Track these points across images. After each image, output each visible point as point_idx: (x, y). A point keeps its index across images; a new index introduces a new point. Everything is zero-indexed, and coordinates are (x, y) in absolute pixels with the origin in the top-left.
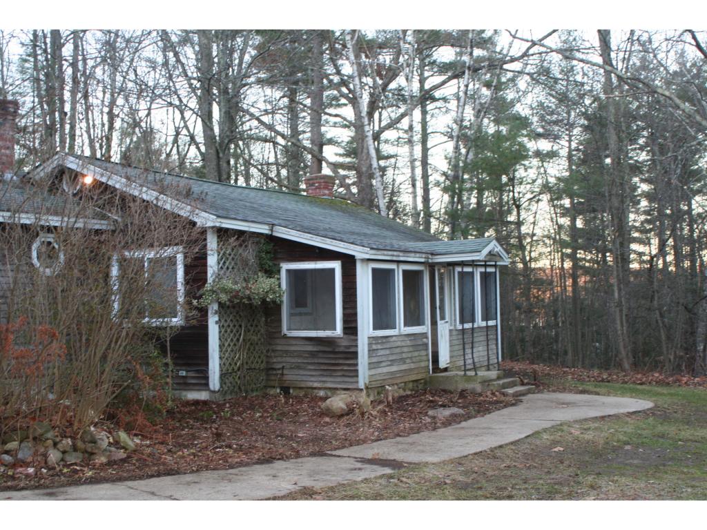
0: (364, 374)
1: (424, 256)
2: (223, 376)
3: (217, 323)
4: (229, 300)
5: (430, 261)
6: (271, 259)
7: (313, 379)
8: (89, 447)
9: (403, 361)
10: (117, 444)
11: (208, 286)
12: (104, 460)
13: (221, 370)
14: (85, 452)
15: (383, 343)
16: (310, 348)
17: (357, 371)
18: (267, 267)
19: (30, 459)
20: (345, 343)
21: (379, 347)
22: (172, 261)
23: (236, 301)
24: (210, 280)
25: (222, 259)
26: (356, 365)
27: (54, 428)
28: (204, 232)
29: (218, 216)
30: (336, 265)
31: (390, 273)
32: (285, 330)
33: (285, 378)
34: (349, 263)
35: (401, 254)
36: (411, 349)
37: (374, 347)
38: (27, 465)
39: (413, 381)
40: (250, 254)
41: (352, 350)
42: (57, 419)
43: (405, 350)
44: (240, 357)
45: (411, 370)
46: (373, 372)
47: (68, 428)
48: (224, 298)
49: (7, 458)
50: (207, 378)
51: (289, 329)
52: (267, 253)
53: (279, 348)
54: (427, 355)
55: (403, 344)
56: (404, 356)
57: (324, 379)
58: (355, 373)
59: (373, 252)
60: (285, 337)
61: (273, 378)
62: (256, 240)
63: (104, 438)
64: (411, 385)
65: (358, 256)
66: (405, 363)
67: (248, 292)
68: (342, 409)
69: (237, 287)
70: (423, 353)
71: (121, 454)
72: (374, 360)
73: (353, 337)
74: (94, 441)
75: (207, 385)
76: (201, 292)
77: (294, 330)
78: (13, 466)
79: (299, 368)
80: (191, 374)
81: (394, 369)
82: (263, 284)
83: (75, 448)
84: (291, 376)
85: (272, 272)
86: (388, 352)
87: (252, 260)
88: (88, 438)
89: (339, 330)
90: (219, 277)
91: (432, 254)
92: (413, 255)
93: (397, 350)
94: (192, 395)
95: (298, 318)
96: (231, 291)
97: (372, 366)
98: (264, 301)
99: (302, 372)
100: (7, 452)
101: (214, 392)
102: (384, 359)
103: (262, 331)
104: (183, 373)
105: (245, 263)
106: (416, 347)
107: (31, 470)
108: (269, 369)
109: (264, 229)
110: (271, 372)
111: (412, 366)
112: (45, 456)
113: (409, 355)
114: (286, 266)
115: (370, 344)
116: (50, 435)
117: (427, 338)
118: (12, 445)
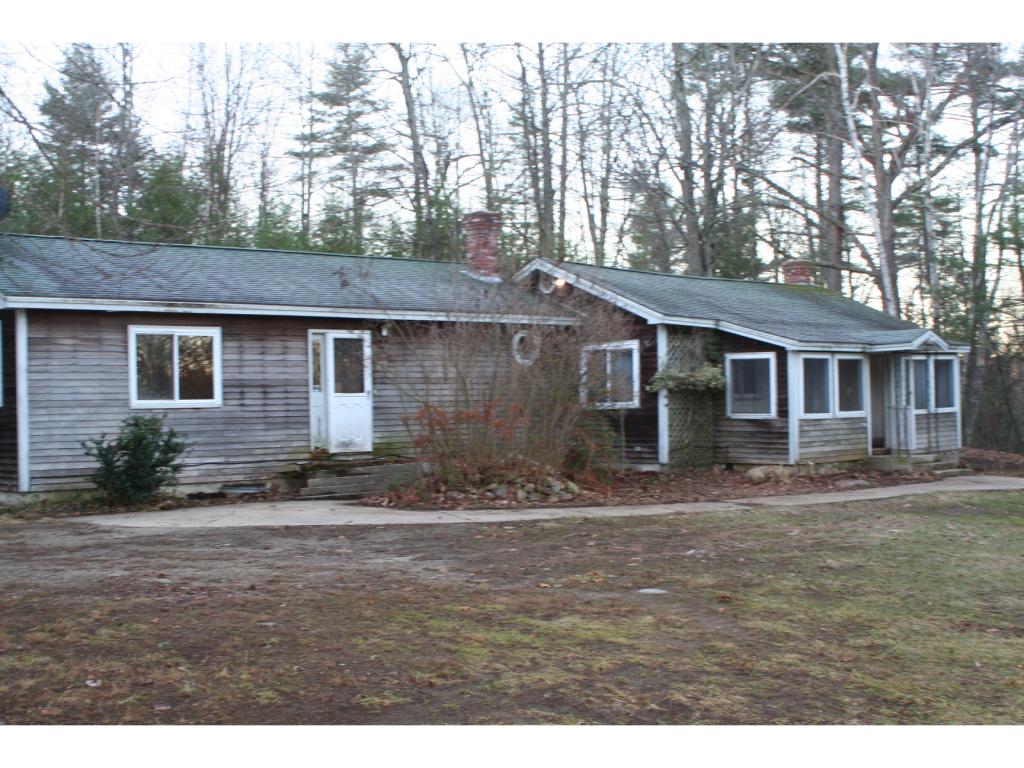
0: (795, 452)
1: (860, 346)
2: (672, 452)
3: (667, 405)
4: (677, 387)
5: (868, 351)
6: (717, 350)
7: (753, 456)
8: (546, 490)
9: (838, 442)
10: (567, 490)
11: (658, 375)
12: (555, 499)
13: (670, 446)
14: (543, 493)
15: (815, 425)
16: (750, 429)
17: (787, 449)
18: (712, 357)
19: (505, 496)
20: (779, 425)
21: (811, 428)
22: (628, 353)
23: (683, 387)
24: (660, 369)
25: (672, 350)
26: (787, 444)
27: (522, 476)
28: (654, 327)
29: (665, 315)
30: (771, 356)
31: (824, 362)
32: (729, 413)
33: (730, 455)
34: (782, 353)
35: (833, 345)
36: (847, 432)
37: (806, 428)
38: (503, 499)
39: (850, 461)
40: (697, 345)
41: (785, 431)
42: (525, 471)
43: (841, 432)
44: (688, 436)
45: (847, 451)
46: (804, 450)
47: (531, 477)
48: (671, 384)
49: (489, 494)
50: (656, 453)
51: (733, 412)
52: (714, 344)
53: (724, 429)
54: (866, 438)
55: (838, 427)
56: (840, 437)
57: (763, 456)
58: (786, 451)
59: (802, 344)
60: (729, 419)
61: (719, 455)
62: (703, 333)
63: (558, 486)
64: (847, 465)
65: (789, 347)
66: (840, 444)
67: (692, 379)
68: (760, 478)
69: (682, 375)
70: (863, 436)
71: (569, 496)
72: (807, 440)
73: (785, 419)
74: (550, 487)
75: (657, 459)
76: (652, 379)
77: (738, 413)
78: (494, 499)
79: (740, 446)
80: (645, 450)
81: (827, 449)
82: (707, 373)
83: (536, 491)
84: (735, 454)
85: (716, 361)
86: (821, 433)
87: (698, 352)
88: (545, 484)
89: (773, 413)
90: (668, 366)
91: (870, 344)
92: (847, 345)
93: (832, 432)
94: (646, 468)
95: (738, 403)
96: (678, 378)
97: (802, 445)
98: (708, 388)
99: (743, 450)
100: (490, 491)
101: (663, 465)
102: (816, 439)
103: (709, 413)
104: (638, 449)
105: (692, 354)
106: (853, 430)
107: (505, 502)
108: (716, 448)
109: (709, 324)
110: (718, 450)
111: (849, 447)
112: (515, 494)
113: (845, 437)
114: (730, 357)
115: (801, 426)
116: (519, 480)
117: (866, 422)
118: (493, 486)
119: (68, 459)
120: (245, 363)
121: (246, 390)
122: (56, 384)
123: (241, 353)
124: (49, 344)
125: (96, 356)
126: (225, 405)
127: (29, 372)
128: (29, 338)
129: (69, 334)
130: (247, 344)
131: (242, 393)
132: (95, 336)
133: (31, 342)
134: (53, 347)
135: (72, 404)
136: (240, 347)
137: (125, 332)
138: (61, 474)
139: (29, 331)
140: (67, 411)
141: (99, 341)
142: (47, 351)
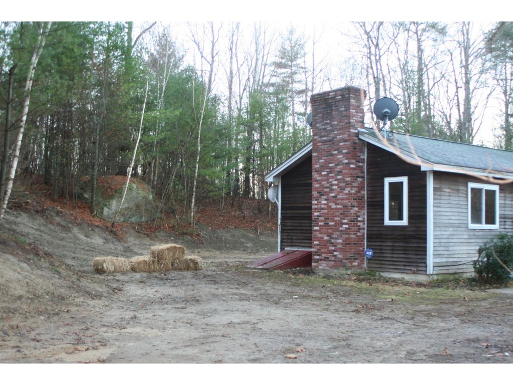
119: (446, 256)
120: (507, 205)
121: (506, 220)
122: (443, 213)
123: (505, 200)
124: (441, 191)
125: (457, 198)
126: (500, 228)
127: (434, 207)
128: (434, 188)
129: (447, 186)
130: (508, 195)
131: (505, 222)
132: (456, 188)
133: (435, 189)
134: (442, 193)
135: (448, 225)
136: (505, 197)
137: (467, 186)
138: (444, 264)
139: (434, 183)
140: (446, 229)
141: (458, 190)
142: (440, 195)
